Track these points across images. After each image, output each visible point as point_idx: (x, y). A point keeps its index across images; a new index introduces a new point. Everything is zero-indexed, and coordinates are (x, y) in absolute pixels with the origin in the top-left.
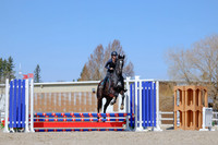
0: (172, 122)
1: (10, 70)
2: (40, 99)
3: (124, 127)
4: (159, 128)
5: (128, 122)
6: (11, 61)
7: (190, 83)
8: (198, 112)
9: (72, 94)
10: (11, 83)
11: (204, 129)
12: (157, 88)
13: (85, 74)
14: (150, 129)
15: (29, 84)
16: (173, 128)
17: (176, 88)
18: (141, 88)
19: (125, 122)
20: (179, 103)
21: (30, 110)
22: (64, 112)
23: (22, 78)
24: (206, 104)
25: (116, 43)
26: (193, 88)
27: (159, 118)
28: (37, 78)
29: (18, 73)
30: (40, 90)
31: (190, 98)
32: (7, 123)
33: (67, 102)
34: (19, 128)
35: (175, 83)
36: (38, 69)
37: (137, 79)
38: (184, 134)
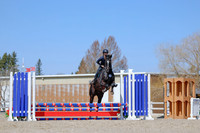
0: (162, 112)
1: (14, 63)
2: (41, 91)
3: (119, 116)
4: (150, 117)
5: (122, 112)
6: (14, 55)
7: (179, 76)
8: (186, 102)
9: (71, 86)
10: (14, 76)
11: (192, 118)
12: (149, 80)
13: (82, 67)
14: (142, 117)
15: (32, 77)
16: (163, 117)
17: (166, 80)
18: (134, 80)
19: (119, 111)
20: (169, 94)
21: (32, 101)
22: (63, 102)
23: (25, 71)
24: (194, 95)
25: (111, 39)
26: (182, 80)
27: (150, 108)
28: (39, 72)
29: (22, 66)
30: (41, 82)
31: (179, 90)
32: (11, 112)
33: (66, 93)
34: (22, 117)
35: (165, 76)
36: (39, 63)
37: (130, 72)
38: (174, 122)
